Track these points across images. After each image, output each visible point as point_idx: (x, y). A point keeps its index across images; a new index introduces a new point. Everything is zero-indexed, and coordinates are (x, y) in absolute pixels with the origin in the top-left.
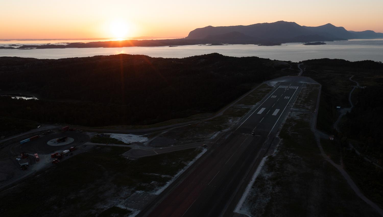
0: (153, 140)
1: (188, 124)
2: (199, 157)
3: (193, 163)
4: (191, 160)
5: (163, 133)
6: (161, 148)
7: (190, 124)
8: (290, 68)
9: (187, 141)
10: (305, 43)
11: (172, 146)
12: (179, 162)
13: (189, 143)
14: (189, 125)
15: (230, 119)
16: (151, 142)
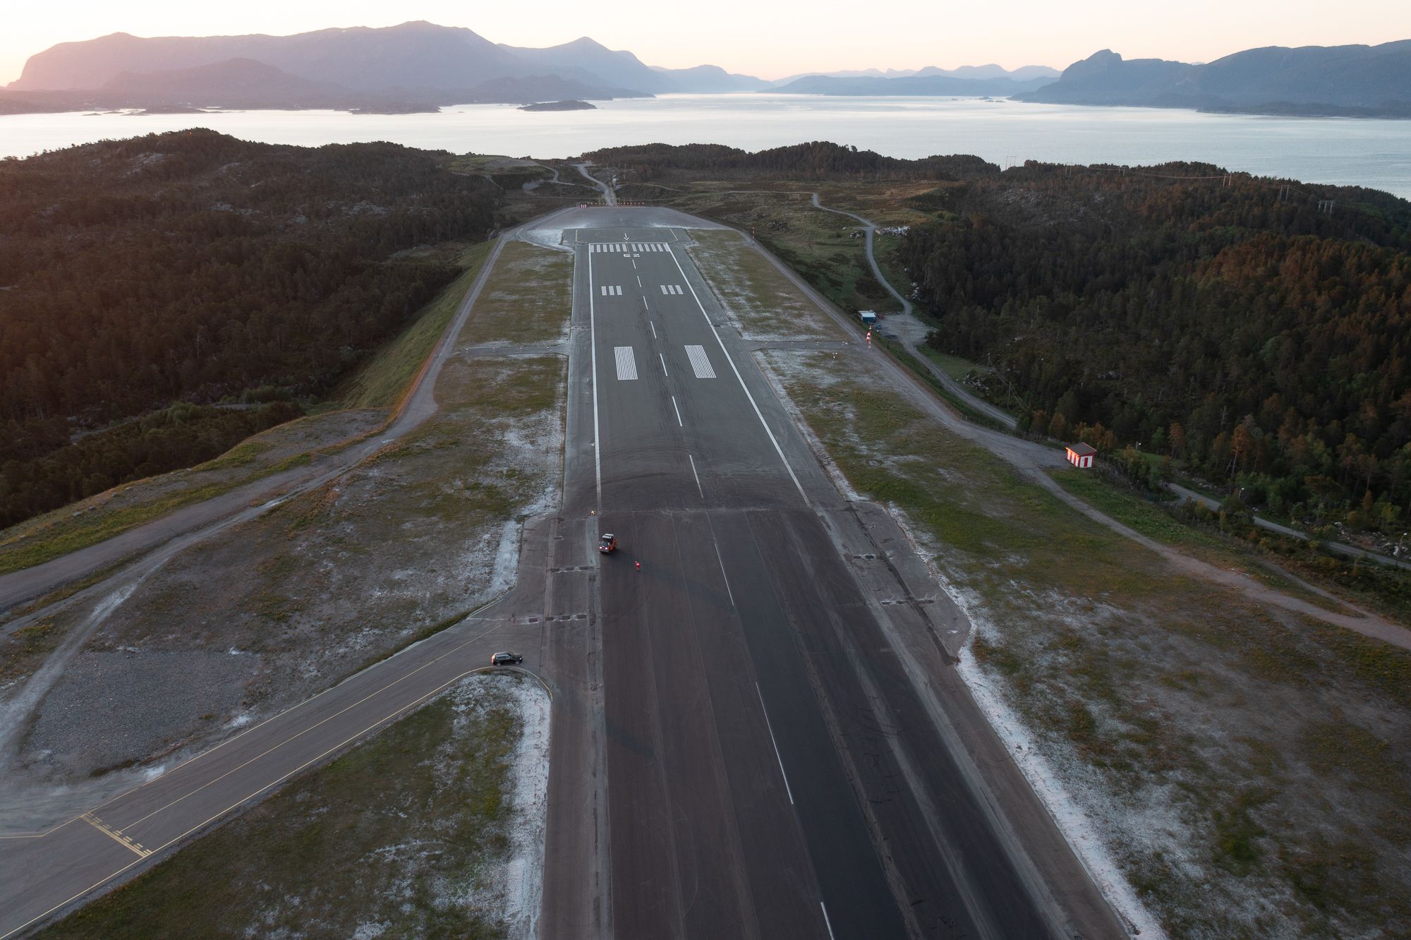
0: (41, 703)
1: (259, 503)
2: (543, 785)
3: (538, 881)
4: (503, 848)
5: (100, 612)
6: (154, 773)
7: (272, 504)
8: (555, 181)
9: (342, 651)
10: (520, 106)
11: (242, 720)
12: (407, 908)
13: (368, 663)
14: (273, 511)
15: (504, 428)
16: (34, 718)
